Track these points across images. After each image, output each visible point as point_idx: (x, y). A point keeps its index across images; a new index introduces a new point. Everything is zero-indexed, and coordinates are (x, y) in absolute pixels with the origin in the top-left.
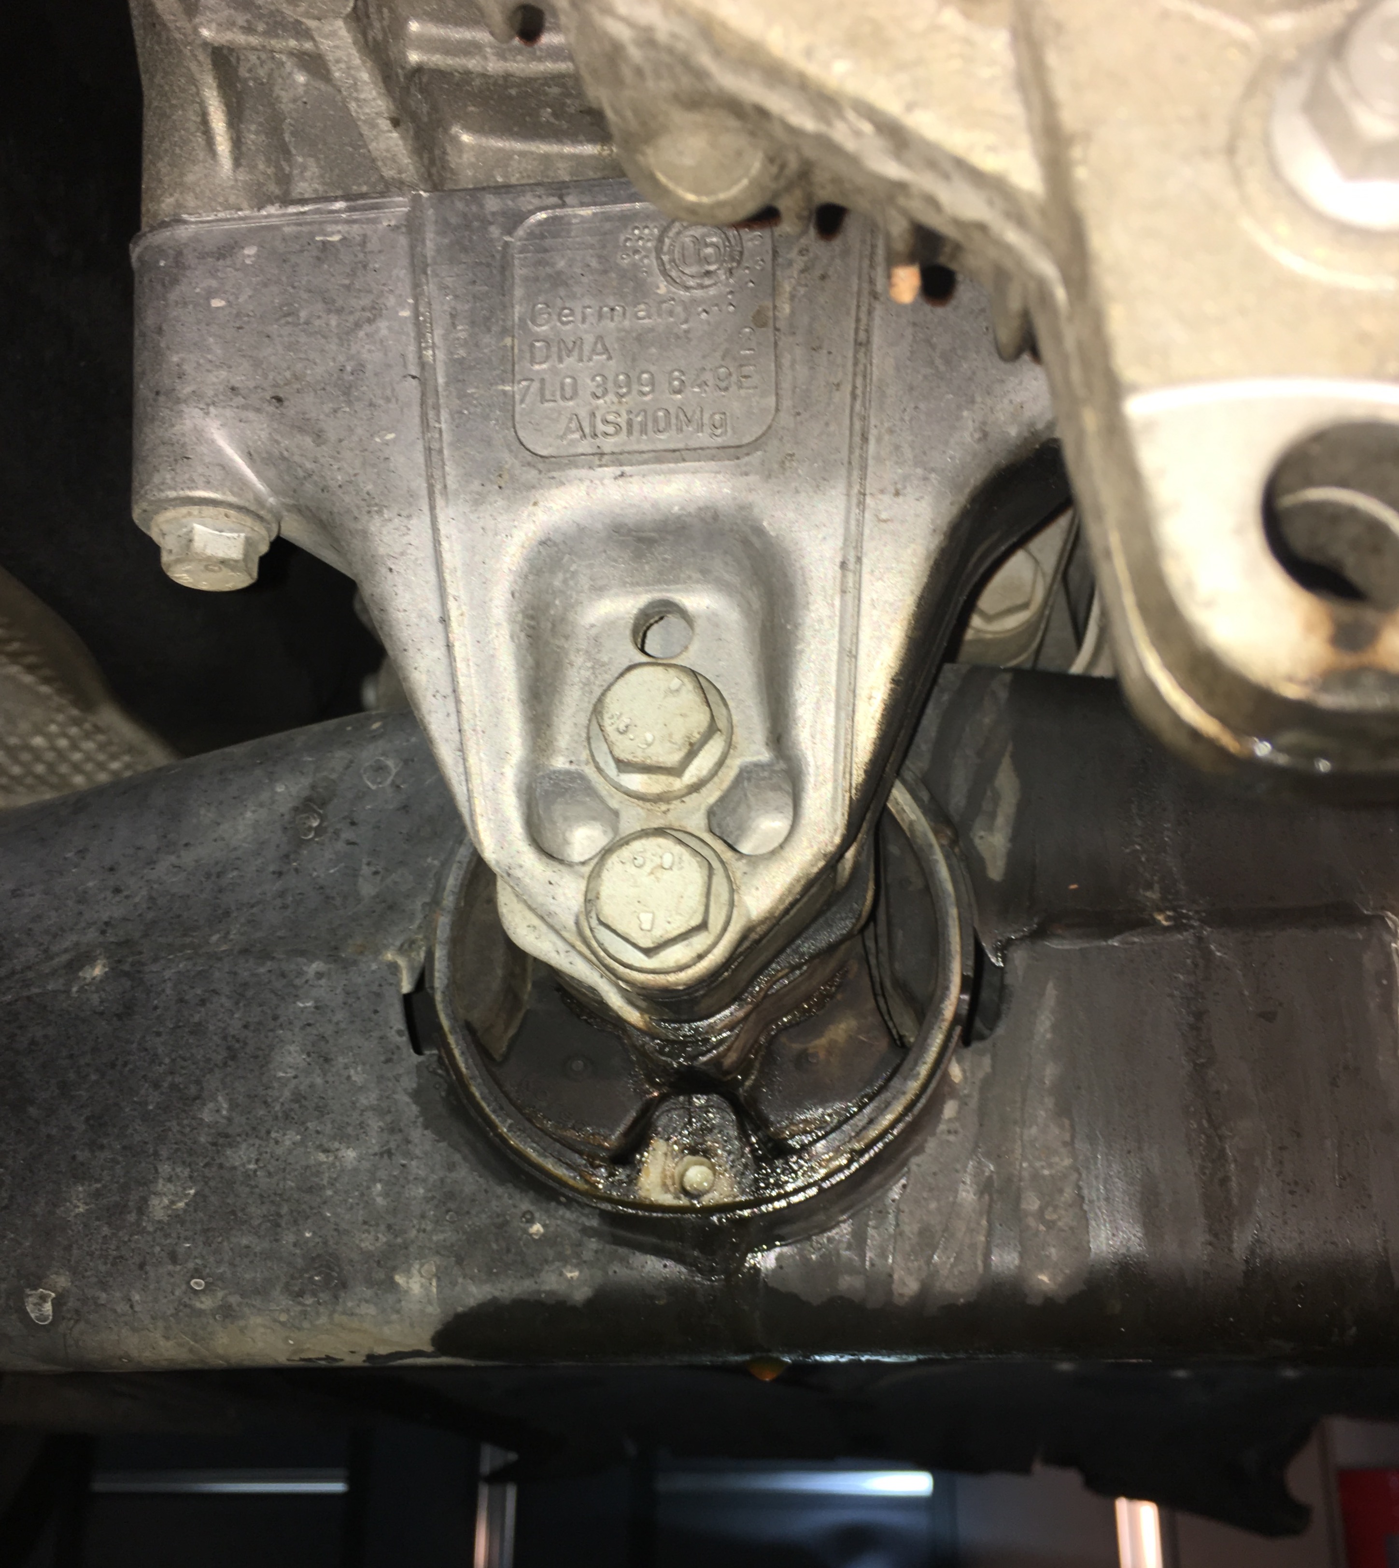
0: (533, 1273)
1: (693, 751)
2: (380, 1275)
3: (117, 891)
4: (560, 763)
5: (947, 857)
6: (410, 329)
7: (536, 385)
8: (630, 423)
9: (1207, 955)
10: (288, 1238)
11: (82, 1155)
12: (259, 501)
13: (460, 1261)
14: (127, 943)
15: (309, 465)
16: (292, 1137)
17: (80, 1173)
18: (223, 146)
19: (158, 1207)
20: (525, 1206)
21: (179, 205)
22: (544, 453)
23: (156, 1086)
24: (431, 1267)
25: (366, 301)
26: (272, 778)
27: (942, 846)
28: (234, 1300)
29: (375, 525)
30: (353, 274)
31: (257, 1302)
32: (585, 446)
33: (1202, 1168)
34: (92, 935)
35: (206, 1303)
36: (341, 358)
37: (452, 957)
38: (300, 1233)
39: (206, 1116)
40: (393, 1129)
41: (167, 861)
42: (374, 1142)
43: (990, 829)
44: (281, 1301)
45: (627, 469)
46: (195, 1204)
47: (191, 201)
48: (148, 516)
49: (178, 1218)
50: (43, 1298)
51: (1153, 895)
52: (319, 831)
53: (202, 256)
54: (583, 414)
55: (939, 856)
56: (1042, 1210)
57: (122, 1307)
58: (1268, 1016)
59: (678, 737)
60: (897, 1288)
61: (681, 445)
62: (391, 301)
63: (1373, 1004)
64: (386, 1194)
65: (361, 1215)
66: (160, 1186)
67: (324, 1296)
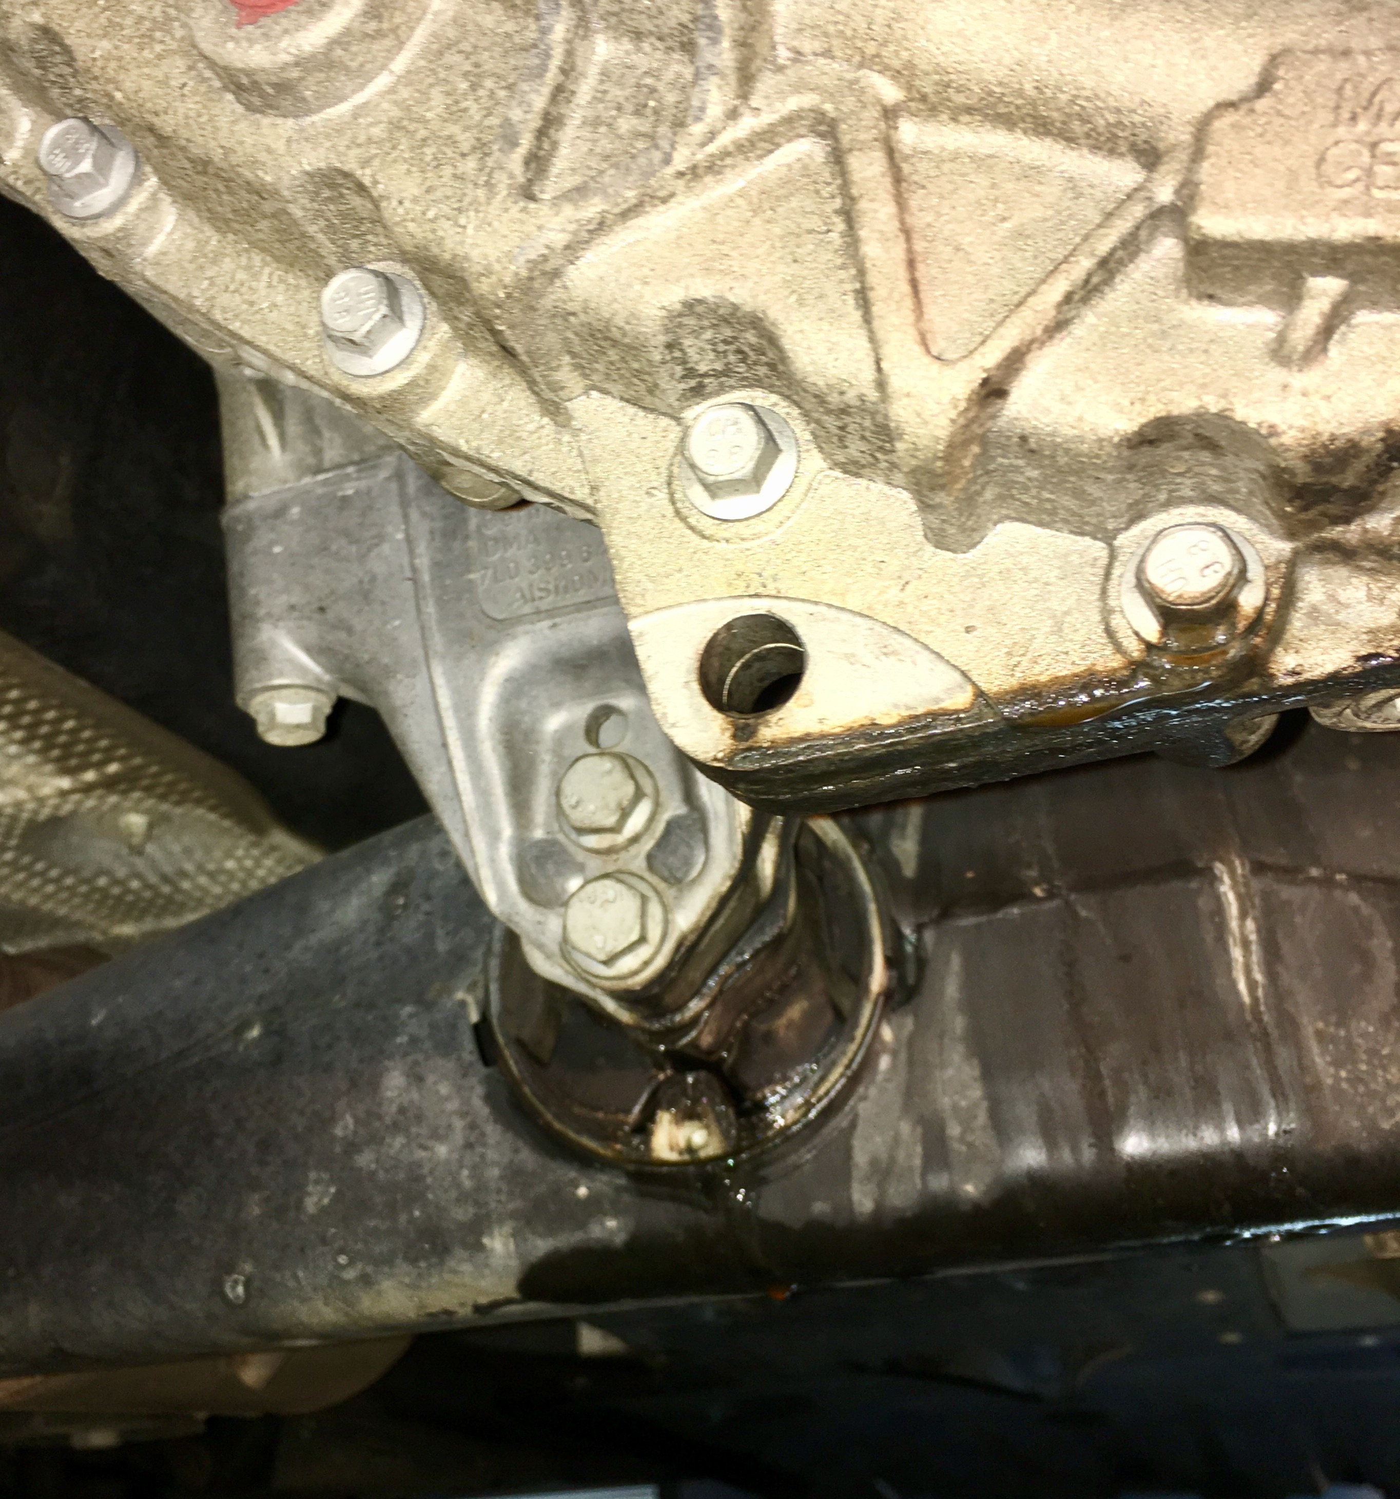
0: (582, 1225)
1: (625, 814)
2: (471, 1239)
3: (267, 971)
4: (539, 834)
5: (865, 865)
6: (404, 546)
7: (490, 572)
8: (556, 588)
9: (1075, 915)
10: (403, 1218)
11: (255, 1170)
12: (319, 680)
13: (529, 1222)
14: (276, 1010)
15: (346, 651)
16: (399, 1141)
17: (254, 1185)
18: (273, 441)
19: (311, 1205)
20: (573, 1174)
21: (248, 486)
22: (501, 617)
23: (302, 1113)
24: (507, 1228)
25: (374, 532)
26: (369, 871)
27: (861, 857)
28: (369, 1269)
29: (392, 686)
30: (364, 515)
31: (386, 1269)
32: (527, 609)
33: (1084, 1086)
34: (251, 1007)
35: (350, 1274)
36: (361, 574)
37: (502, 990)
38: (411, 1213)
39: (339, 1131)
40: (472, 1126)
41: (298, 946)
42: (458, 1137)
43: (903, 837)
44: (403, 1267)
45: (557, 620)
46: (337, 1198)
47: (254, 481)
48: (247, 700)
49: (323, 1211)
50: (236, 1282)
51: (1033, 873)
52: (405, 907)
53: (265, 518)
54: (524, 585)
55: (857, 864)
56: (963, 1133)
57: (291, 1284)
58: (1125, 958)
59: (613, 805)
60: (858, 1209)
61: (592, 598)
62: (390, 529)
63: (1209, 939)
64: (471, 1177)
65: (453, 1194)
66: (310, 1188)
67: (434, 1260)
